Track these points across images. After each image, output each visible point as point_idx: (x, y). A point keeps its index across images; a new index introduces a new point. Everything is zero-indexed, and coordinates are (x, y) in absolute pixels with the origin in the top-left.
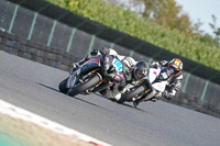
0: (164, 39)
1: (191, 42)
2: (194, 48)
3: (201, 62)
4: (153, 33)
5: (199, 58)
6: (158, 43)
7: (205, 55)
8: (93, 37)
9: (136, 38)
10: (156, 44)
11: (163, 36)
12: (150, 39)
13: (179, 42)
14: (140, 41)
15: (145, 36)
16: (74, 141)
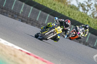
0: (55, 6)
1: (66, 8)
2: (68, 11)
3: (70, 17)
4: (50, 3)
5: (69, 15)
6: (52, 8)
7: (72, 14)
8: (24, 4)
9: (42, 5)
10: (51, 8)
11: (54, 5)
12: (48, 6)
13: (61, 8)
14: (44, 6)
15: (47, 4)
16: (12, 49)
